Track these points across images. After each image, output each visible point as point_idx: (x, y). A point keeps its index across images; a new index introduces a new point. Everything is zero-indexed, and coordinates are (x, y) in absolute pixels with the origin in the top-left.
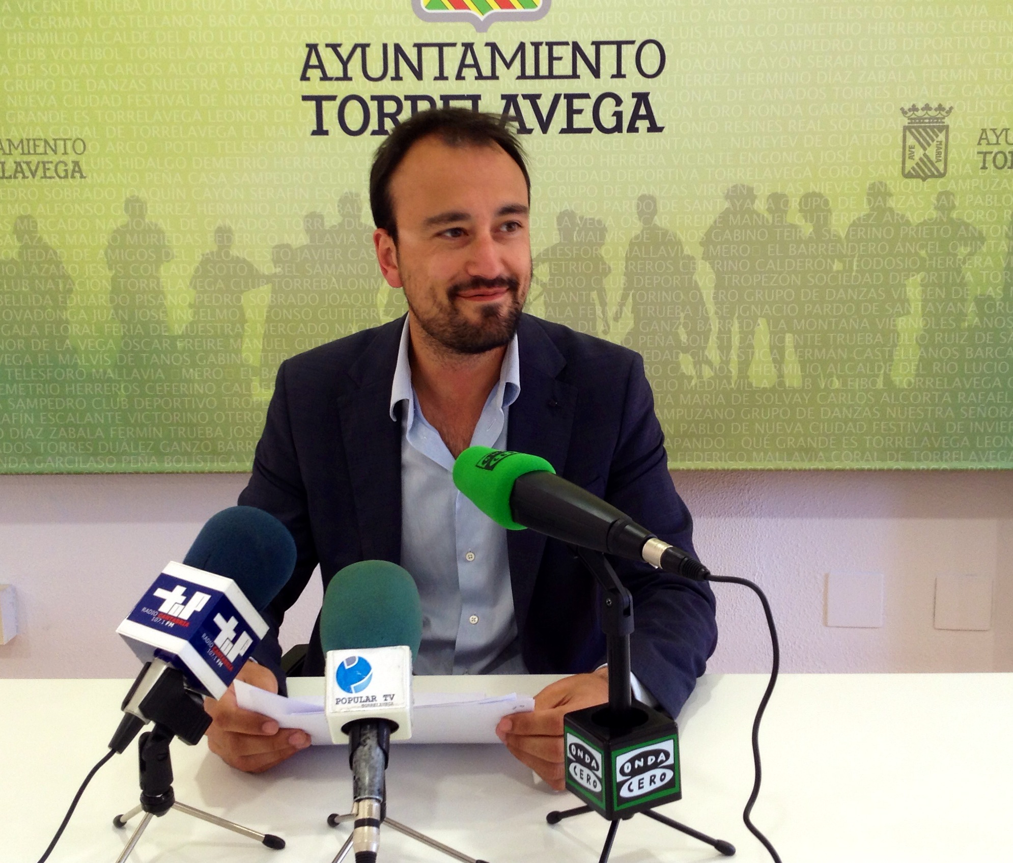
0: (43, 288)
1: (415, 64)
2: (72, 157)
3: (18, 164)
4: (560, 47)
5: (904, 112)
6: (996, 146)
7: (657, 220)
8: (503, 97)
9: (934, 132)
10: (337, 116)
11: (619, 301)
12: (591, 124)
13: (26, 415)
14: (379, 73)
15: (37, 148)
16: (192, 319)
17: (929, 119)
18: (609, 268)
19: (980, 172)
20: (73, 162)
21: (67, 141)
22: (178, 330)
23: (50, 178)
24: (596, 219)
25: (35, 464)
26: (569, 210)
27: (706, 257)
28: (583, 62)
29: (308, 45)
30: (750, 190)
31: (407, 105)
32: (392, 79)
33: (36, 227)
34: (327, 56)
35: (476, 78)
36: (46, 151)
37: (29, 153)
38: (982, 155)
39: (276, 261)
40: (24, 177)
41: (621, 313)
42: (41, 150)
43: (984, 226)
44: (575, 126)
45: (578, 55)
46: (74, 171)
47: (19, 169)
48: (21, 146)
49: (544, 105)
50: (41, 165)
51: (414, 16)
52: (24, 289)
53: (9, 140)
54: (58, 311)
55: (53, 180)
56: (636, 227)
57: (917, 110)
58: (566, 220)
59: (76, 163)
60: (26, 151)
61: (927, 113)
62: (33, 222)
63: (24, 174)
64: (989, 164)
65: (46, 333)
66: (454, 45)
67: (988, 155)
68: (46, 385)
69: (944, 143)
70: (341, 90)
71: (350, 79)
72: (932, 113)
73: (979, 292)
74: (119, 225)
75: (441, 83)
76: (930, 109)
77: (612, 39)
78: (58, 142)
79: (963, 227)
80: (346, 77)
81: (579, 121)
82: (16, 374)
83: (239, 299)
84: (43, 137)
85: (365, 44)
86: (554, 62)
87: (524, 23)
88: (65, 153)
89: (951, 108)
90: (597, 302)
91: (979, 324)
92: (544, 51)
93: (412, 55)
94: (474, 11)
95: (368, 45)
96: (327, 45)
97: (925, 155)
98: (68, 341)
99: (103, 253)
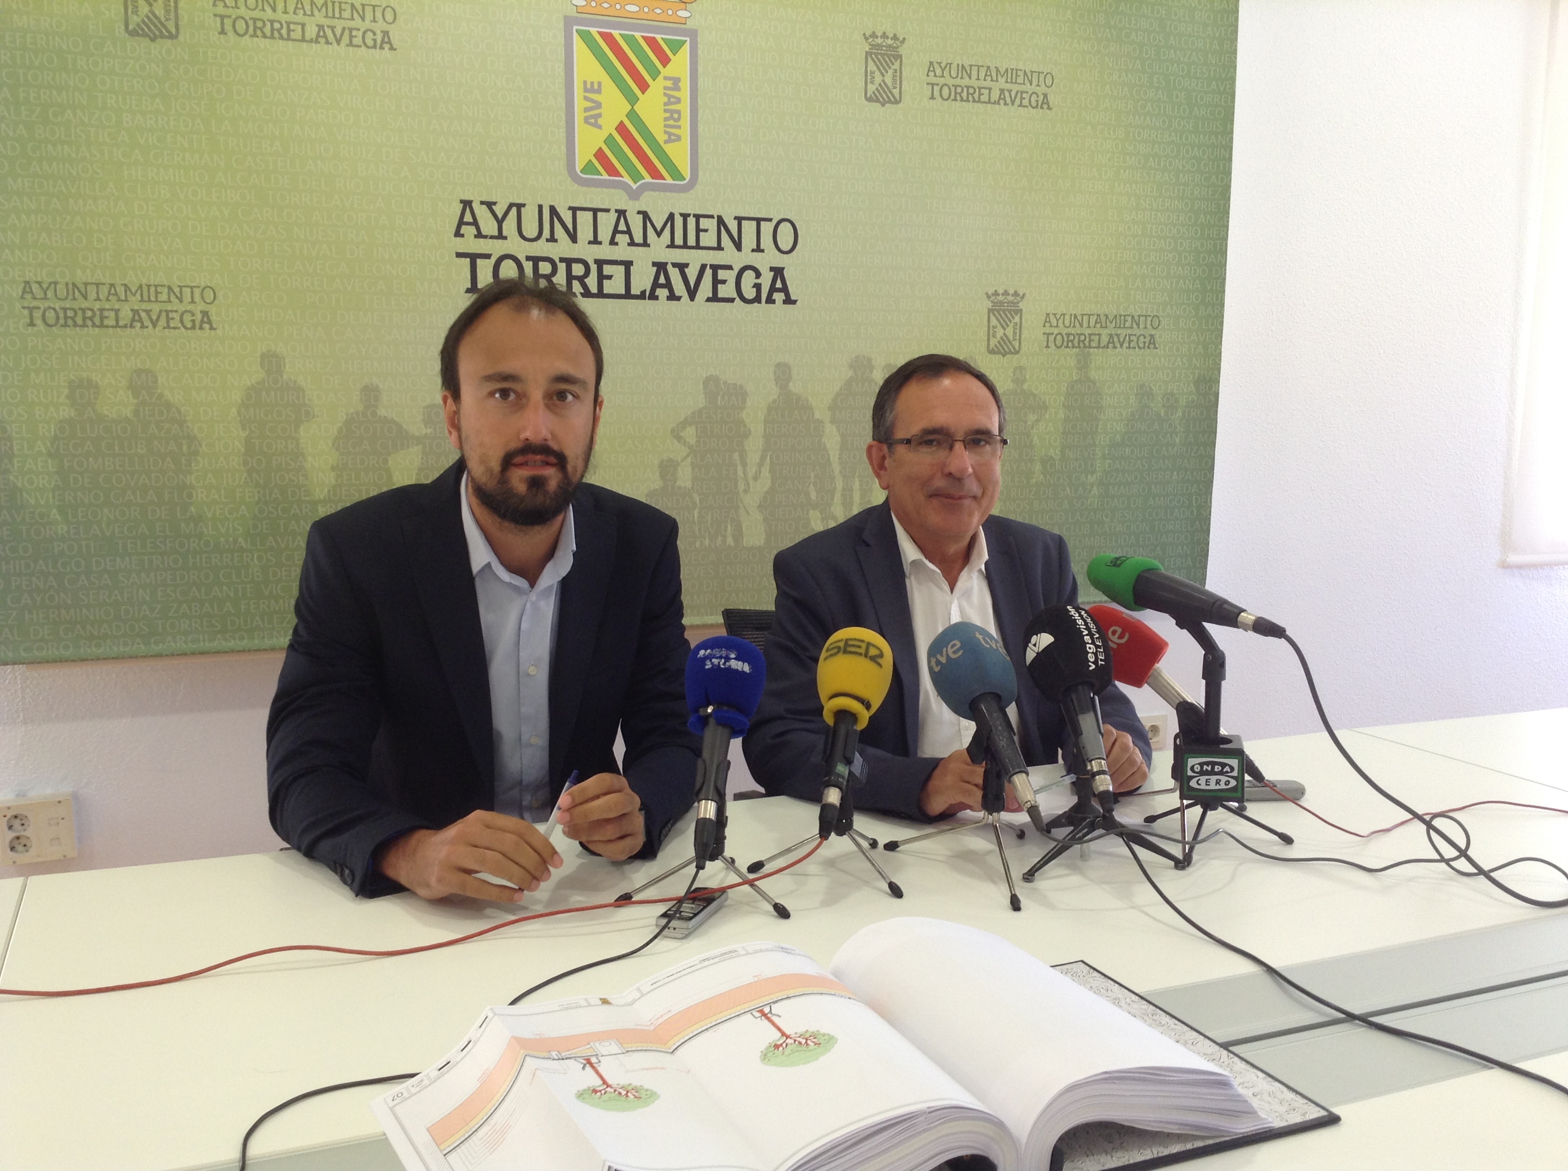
0: (163, 450)
1: (570, 226)
2: (200, 307)
3: (135, 312)
4: (706, 219)
5: (989, 297)
6: (1056, 328)
7: (791, 386)
8: (654, 264)
9: (1011, 314)
10: (491, 274)
11: (758, 461)
12: (735, 295)
13: (141, 591)
14: (535, 234)
15: (159, 295)
16: (334, 482)
17: (1008, 303)
18: (750, 429)
19: (1045, 349)
20: (201, 312)
21: (194, 289)
22: (320, 494)
23: (175, 328)
24: (739, 383)
25: (152, 645)
26: (714, 374)
27: (833, 421)
28: (727, 235)
29: (462, 201)
30: (870, 360)
31: (562, 267)
32: (547, 240)
33: (156, 382)
34: (482, 212)
35: (629, 245)
36: (169, 297)
37: (149, 300)
38: (1046, 336)
39: (427, 422)
40: (143, 327)
41: (760, 473)
42: (164, 297)
43: (1047, 397)
44: (720, 296)
45: (722, 228)
46: (202, 322)
47: (137, 318)
48: (139, 291)
49: (692, 274)
50: (164, 314)
51: (570, 179)
52: (139, 450)
53: (125, 285)
54: (181, 476)
55: (177, 330)
56: (772, 392)
57: (998, 295)
58: (712, 385)
59: (205, 314)
60: (146, 298)
61: (1006, 298)
62: (152, 376)
63: (142, 323)
64: (1052, 344)
65: (166, 499)
66: (607, 211)
67: (1050, 336)
68: (166, 557)
69: (1018, 325)
70: (497, 248)
71: (505, 238)
72: (1010, 298)
73: (1043, 453)
74: (253, 382)
75: (596, 246)
76: (1008, 294)
77: (752, 215)
78: (184, 289)
79: (1032, 398)
80: (501, 236)
81: (724, 291)
82: (129, 545)
83: (386, 461)
84: (166, 283)
85: (521, 204)
86: (701, 233)
87: (673, 194)
88: (193, 302)
89: (1024, 295)
90: (738, 462)
91: (1044, 481)
92: (691, 221)
93: (567, 217)
94: (627, 179)
95: (524, 205)
96: (482, 203)
97: (1004, 334)
98: (192, 509)
99: (236, 413)
